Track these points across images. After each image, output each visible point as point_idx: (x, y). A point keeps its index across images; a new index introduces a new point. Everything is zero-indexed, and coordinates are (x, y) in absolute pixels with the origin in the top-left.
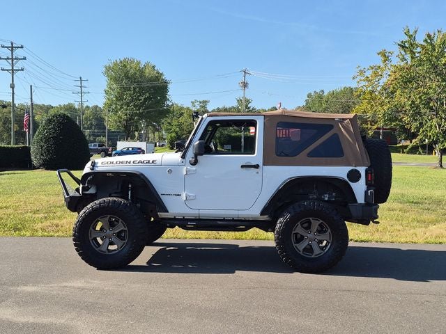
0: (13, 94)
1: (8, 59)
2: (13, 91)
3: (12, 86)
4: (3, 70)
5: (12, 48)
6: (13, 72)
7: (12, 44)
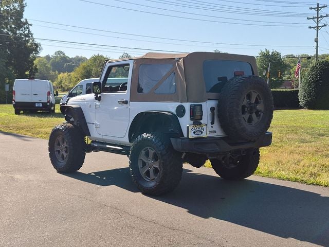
0: (317, 46)
1: (314, 18)
2: (317, 44)
3: (316, 41)
4: (310, 28)
5: (318, 8)
6: (318, 29)
7: (318, 5)
